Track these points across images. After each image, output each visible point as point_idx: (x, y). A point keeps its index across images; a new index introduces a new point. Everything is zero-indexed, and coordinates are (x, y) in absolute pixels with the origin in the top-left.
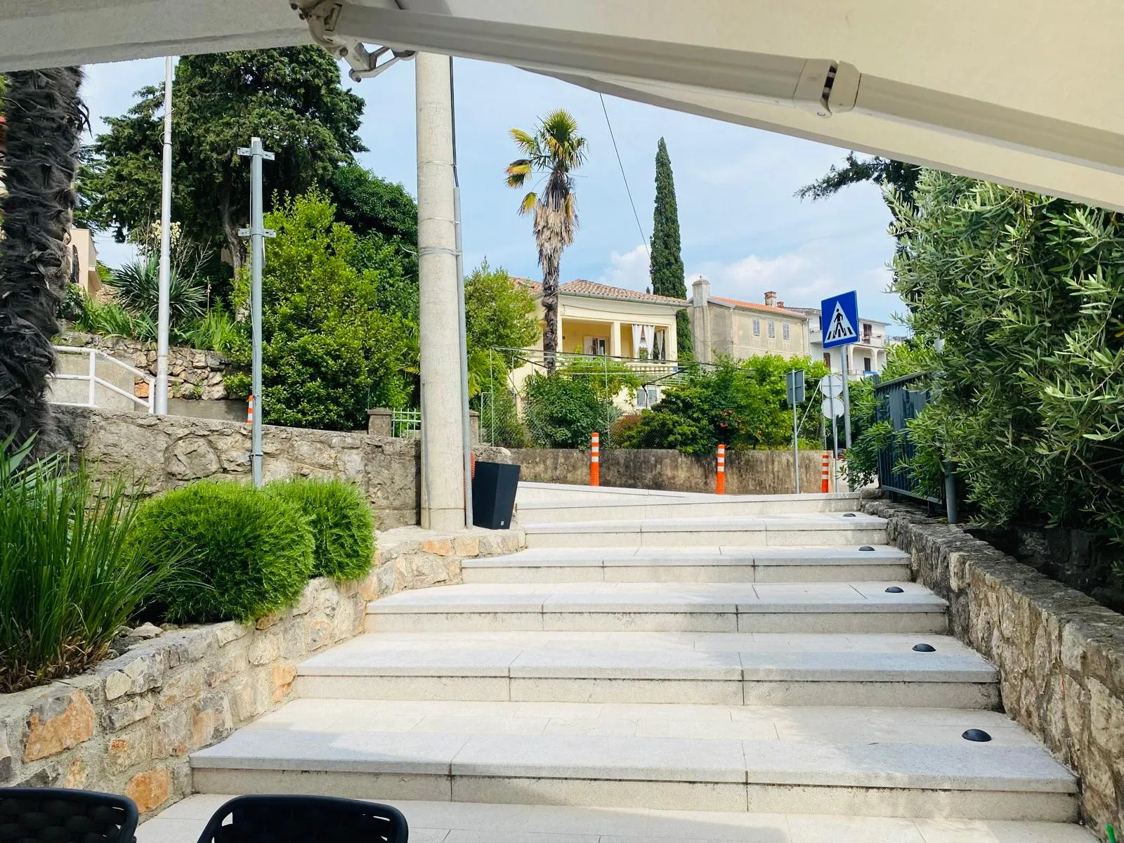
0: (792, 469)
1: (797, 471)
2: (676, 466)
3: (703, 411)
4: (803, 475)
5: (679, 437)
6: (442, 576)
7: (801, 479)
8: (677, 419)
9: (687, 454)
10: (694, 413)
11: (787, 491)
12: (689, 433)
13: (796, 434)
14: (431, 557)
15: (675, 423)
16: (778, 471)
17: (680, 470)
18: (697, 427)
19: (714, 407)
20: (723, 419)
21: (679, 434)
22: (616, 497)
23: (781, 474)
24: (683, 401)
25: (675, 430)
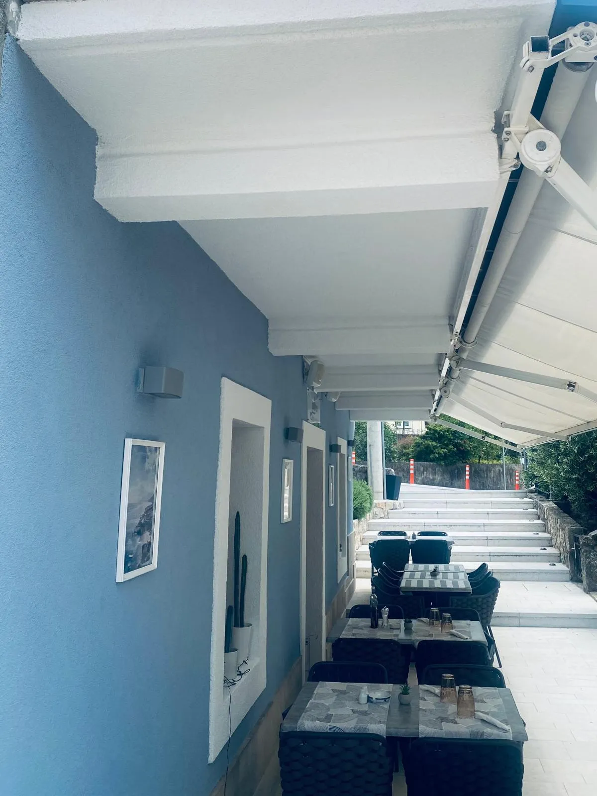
0: (502, 475)
1: (505, 477)
2: (435, 472)
3: (450, 440)
4: (509, 480)
5: (437, 455)
6: (382, 515)
7: (507, 482)
8: (435, 444)
9: (440, 465)
10: (444, 441)
11: (499, 489)
12: (442, 453)
13: (504, 454)
14: (379, 509)
15: (435, 447)
16: (494, 477)
17: (437, 475)
18: (447, 449)
19: (456, 437)
20: (462, 446)
21: (436, 453)
22: (435, 490)
23: (495, 479)
24: (439, 433)
25: (434, 451)
